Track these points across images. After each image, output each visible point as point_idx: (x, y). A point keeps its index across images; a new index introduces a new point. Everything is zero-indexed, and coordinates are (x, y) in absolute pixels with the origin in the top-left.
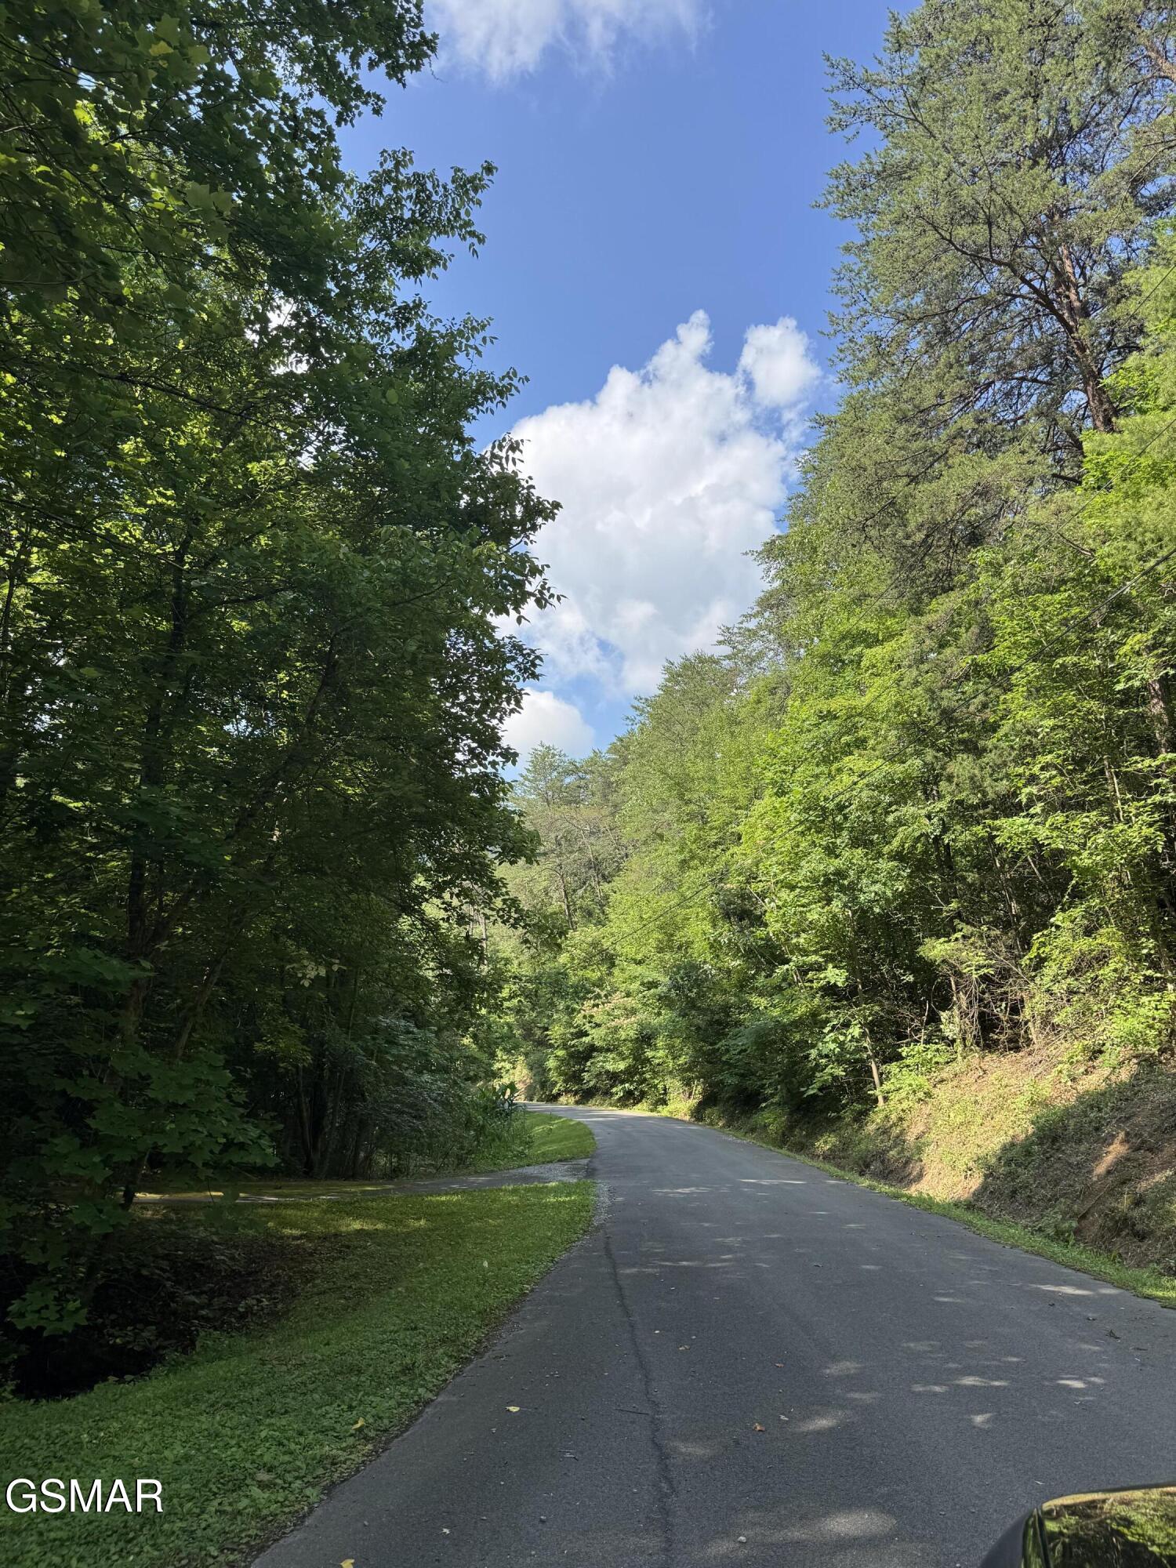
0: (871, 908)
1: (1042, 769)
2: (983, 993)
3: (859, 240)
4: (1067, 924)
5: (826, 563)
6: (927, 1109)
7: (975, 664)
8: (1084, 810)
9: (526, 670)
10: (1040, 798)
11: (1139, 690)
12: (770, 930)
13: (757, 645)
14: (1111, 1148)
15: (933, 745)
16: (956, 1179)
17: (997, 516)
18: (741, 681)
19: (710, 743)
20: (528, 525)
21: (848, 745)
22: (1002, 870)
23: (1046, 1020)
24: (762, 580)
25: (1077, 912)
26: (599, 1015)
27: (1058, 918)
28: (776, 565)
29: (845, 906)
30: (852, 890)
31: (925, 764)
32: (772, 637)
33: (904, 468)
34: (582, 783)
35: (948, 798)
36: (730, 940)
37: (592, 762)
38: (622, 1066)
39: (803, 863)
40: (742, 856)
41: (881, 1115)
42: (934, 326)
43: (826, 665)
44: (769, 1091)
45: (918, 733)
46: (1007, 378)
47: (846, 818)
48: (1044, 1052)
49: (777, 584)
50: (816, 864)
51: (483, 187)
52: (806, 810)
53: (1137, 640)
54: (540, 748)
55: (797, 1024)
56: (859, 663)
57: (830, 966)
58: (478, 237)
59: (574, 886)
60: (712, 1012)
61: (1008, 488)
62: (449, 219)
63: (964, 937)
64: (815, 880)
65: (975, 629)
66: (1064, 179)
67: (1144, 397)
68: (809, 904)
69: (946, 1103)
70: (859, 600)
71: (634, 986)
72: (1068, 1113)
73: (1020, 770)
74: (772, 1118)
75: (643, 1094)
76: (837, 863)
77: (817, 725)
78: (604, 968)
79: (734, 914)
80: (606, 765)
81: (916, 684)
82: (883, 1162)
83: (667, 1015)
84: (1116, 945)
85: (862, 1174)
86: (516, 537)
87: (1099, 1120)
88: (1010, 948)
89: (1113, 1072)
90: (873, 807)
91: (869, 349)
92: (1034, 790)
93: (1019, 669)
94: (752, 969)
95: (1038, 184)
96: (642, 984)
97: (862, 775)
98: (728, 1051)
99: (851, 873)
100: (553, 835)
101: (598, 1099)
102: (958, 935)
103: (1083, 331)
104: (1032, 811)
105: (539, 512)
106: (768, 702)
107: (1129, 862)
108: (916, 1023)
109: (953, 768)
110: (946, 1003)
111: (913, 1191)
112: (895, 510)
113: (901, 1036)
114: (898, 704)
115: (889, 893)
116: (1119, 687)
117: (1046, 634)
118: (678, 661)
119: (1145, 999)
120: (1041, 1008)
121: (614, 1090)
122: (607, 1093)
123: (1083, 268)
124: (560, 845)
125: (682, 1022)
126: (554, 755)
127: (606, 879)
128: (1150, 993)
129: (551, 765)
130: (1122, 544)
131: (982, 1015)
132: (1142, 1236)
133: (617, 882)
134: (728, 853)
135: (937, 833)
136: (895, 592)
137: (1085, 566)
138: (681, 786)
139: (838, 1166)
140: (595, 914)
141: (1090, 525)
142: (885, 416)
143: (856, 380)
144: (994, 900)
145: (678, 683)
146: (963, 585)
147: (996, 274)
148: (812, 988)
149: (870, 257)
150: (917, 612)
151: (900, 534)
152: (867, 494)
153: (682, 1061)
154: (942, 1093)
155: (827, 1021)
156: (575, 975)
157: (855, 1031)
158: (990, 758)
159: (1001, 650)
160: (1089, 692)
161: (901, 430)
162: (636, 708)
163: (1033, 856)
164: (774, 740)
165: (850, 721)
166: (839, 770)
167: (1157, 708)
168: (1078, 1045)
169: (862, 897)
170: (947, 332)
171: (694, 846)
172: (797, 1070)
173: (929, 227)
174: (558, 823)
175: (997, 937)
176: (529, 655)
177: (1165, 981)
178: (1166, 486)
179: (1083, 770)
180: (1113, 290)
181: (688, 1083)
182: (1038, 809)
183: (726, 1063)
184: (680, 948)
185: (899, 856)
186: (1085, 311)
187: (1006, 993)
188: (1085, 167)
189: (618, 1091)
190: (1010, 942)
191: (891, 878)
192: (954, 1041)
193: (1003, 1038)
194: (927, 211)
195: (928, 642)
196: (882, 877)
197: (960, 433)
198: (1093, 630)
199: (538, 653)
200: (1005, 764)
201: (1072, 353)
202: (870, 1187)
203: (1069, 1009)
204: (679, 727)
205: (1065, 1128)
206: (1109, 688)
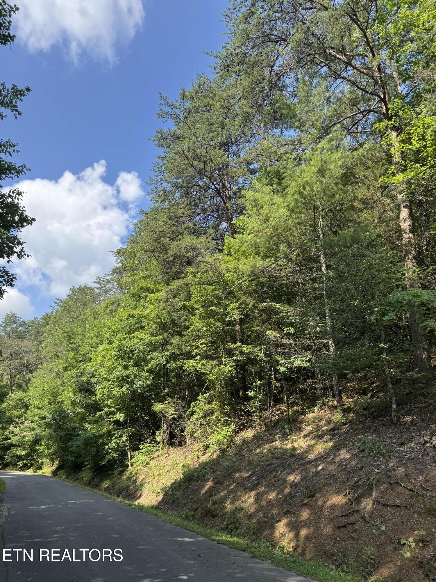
0: (137, 390)
1: (201, 344)
2: (172, 424)
3: (163, 155)
4: (203, 400)
5: (139, 261)
6: (146, 469)
7: (184, 305)
8: (212, 360)
9: (8, 282)
10: (199, 354)
11: (233, 321)
12: (97, 397)
13: (109, 286)
14: (208, 483)
15: (167, 332)
16: (153, 497)
17: (197, 257)
18: (102, 298)
19: (85, 320)
20: (20, 225)
21: (138, 328)
22: (184, 379)
23: (192, 435)
24: (114, 262)
25: (206, 395)
26: (16, 431)
27: (200, 397)
28: (120, 258)
29: (128, 389)
30: (131, 383)
31: (164, 338)
32: (116, 284)
33: (169, 235)
34: (27, 330)
35: (170, 351)
36: (80, 401)
37: (33, 322)
38: (24, 453)
39: (114, 371)
40: (90, 366)
41: (129, 472)
42: (184, 191)
43: (133, 297)
44: (87, 463)
45: (163, 327)
46: (204, 213)
47: (133, 355)
48: (190, 447)
49: (120, 265)
50: (119, 372)
51: (24, 95)
52: (119, 351)
53: (234, 305)
54: (10, 314)
55: (102, 436)
56: (146, 299)
57: (119, 412)
58: (19, 112)
59: (15, 373)
60: (68, 430)
61: (201, 249)
62: (7, 102)
63: (169, 403)
64: (118, 378)
65: (185, 293)
66: (228, 156)
67: (243, 229)
68: (114, 388)
69: (153, 467)
70: (149, 276)
71: (36, 418)
72: (195, 470)
73: (194, 344)
74: (86, 475)
75: (32, 465)
76: (127, 372)
77: (128, 319)
78: (23, 410)
79: (84, 390)
80: (39, 324)
81: (164, 309)
82: (127, 491)
83: (48, 431)
84: (217, 408)
85: (118, 496)
86: (14, 228)
87: (205, 473)
88: (183, 407)
89: (211, 455)
90: (143, 352)
91: (162, 192)
92: (198, 351)
93: (198, 309)
94: (87, 413)
95: (220, 155)
96: (39, 418)
97: (141, 340)
98: (72, 447)
99: (132, 376)
100: (9, 351)
101: (10, 467)
102: (166, 402)
103: (228, 204)
104: (196, 358)
105: (25, 220)
106: (111, 308)
107: (224, 378)
108: (147, 435)
109: (173, 340)
110: (158, 428)
111: (137, 503)
112: (164, 248)
113: (141, 441)
114: (157, 315)
115: (145, 385)
116: (227, 319)
117: (207, 299)
118: (77, 287)
119: (224, 428)
120: (191, 430)
121: (19, 463)
122: (15, 465)
123: (231, 185)
124: (12, 355)
125: (54, 434)
126: (16, 317)
127: (31, 372)
128: (226, 426)
129: (14, 321)
130: (232, 274)
131: (171, 432)
132: (214, 516)
133: (35, 374)
134: (85, 365)
135: (164, 363)
136: (161, 276)
137: (221, 279)
138: (70, 337)
139: (110, 494)
140: (23, 386)
141: (224, 266)
142: (165, 216)
143: (157, 202)
144: (181, 389)
145: (75, 295)
146: (184, 278)
147: (205, 179)
148: (110, 421)
149: (166, 162)
150: (168, 284)
151: (165, 257)
152: (155, 241)
153: (51, 451)
154: (153, 463)
155: (114, 434)
156: (9, 413)
157: (124, 439)
158: (185, 338)
159: (193, 301)
160: (218, 320)
161: (169, 222)
162: (56, 303)
163: (195, 374)
164: (111, 322)
165: (140, 319)
166: (133, 337)
167: (238, 328)
168: (201, 444)
169: (135, 386)
170: (188, 194)
171: (71, 361)
172: (100, 454)
173: (186, 158)
174: (13, 346)
175: (179, 403)
176: (11, 276)
177: (231, 421)
178: (246, 258)
179: (213, 346)
180: (237, 194)
181: (52, 460)
182: (198, 358)
183: (71, 451)
184: (58, 403)
185: (150, 371)
186: (230, 198)
187: (180, 424)
188: (235, 154)
189: (20, 464)
190: (183, 405)
191: (146, 379)
192: (160, 442)
193: (177, 441)
194: (186, 153)
195: (170, 295)
196: (143, 378)
197: (188, 228)
198: (221, 300)
199: (15, 276)
200: (189, 341)
201: (225, 210)
202: (121, 502)
203: (200, 431)
204: (73, 313)
205: (194, 476)
206: (224, 319)
